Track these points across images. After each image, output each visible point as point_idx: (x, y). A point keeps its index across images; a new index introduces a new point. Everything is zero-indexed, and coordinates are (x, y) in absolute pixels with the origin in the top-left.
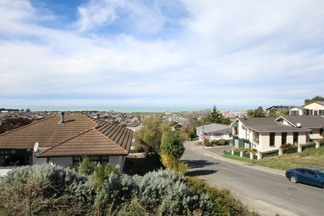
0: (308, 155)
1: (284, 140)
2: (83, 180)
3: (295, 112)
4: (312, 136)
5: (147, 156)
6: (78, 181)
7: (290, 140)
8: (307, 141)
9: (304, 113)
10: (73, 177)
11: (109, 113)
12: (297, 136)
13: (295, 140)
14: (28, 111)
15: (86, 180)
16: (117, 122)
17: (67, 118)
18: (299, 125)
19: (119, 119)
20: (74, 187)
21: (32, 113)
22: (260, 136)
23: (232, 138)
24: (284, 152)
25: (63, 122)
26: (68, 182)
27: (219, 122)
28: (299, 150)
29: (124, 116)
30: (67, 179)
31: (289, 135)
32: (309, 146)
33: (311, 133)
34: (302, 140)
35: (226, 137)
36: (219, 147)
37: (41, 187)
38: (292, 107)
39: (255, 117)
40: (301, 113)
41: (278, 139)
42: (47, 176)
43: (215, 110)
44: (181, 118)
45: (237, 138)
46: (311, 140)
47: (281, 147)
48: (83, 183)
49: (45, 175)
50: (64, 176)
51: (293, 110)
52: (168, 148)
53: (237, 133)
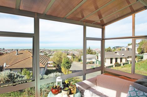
0: (125, 67)
1: (116, 61)
2: (22, 77)
3: (123, 49)
4: (128, 59)
5: (57, 69)
6: (20, 77)
7: (119, 61)
8: (126, 61)
9: (127, 50)
10: (18, 76)
11: (43, 50)
12: (122, 59)
13: (121, 61)
14: (4, 49)
15: (24, 77)
16: (47, 54)
17: (19, 52)
18: (123, 55)
19: (47, 53)
20: (18, 80)
21: (5, 50)
22: (106, 59)
23: (96, 61)
24: (115, 66)
25: (18, 54)
26: (16, 78)
27: (92, 54)
28: (122, 65)
29: (50, 51)
30: (15, 77)
31: (119, 59)
32: (126, 64)
33: (128, 58)
34: (124, 61)
35: (94, 60)
36: (90, 64)
37: (4, 80)
38: (123, 47)
39: (107, 51)
40: (126, 50)
41: (114, 61)
42: (7, 76)
43: (89, 48)
44: (76, 52)
45: (98, 61)
46: (128, 61)
47: (115, 64)
48: (22, 78)
49: (6, 75)
50: (14, 75)
51: (123, 48)
52: (64, 65)
53: (98, 58)
